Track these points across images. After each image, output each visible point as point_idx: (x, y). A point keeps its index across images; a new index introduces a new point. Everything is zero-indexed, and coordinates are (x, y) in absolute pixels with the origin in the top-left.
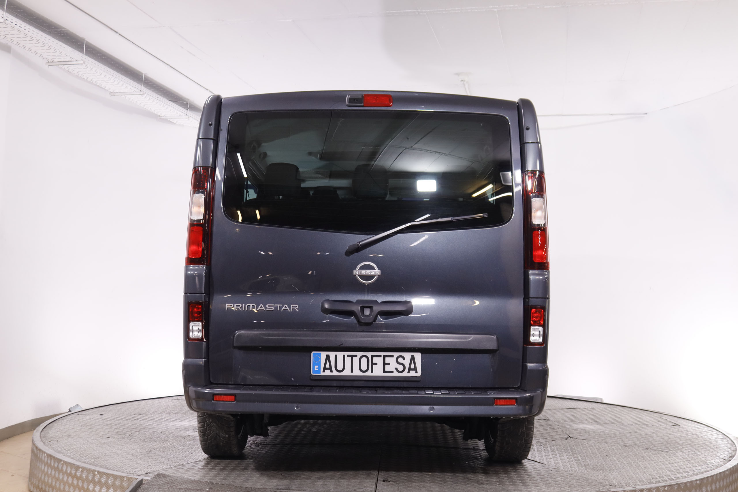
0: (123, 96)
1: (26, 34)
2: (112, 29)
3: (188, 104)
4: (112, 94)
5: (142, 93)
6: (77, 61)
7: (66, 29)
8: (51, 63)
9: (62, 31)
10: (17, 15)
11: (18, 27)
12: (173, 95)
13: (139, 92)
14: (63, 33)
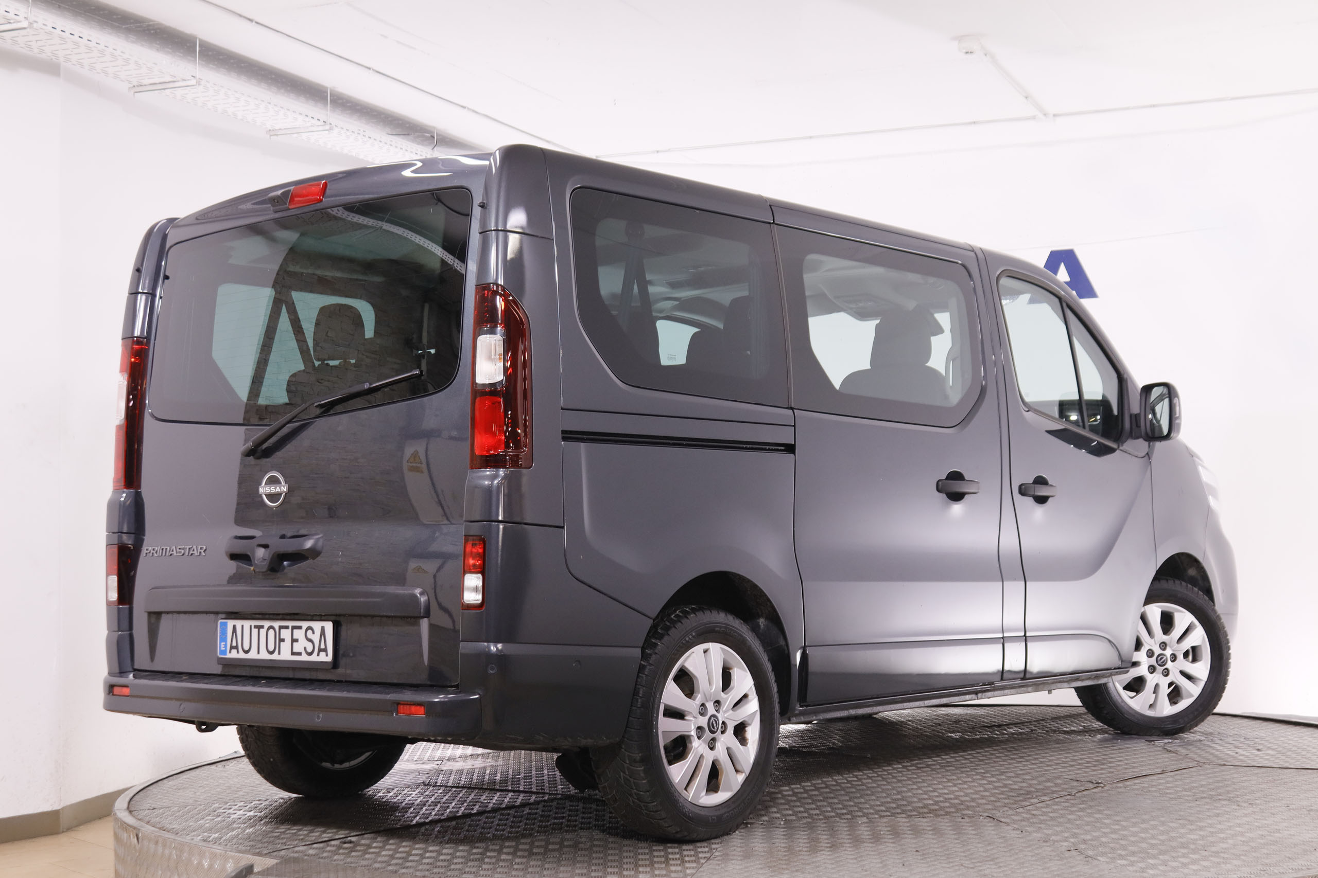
0: (295, 135)
1: (76, 43)
2: (240, 16)
3: (434, 137)
4: (272, 132)
5: (327, 127)
6: (185, 80)
7: (155, 21)
8: (139, 88)
9: (149, 25)
10: (59, 7)
11: (58, 31)
12: (400, 122)
13: (321, 125)
14: (153, 30)
